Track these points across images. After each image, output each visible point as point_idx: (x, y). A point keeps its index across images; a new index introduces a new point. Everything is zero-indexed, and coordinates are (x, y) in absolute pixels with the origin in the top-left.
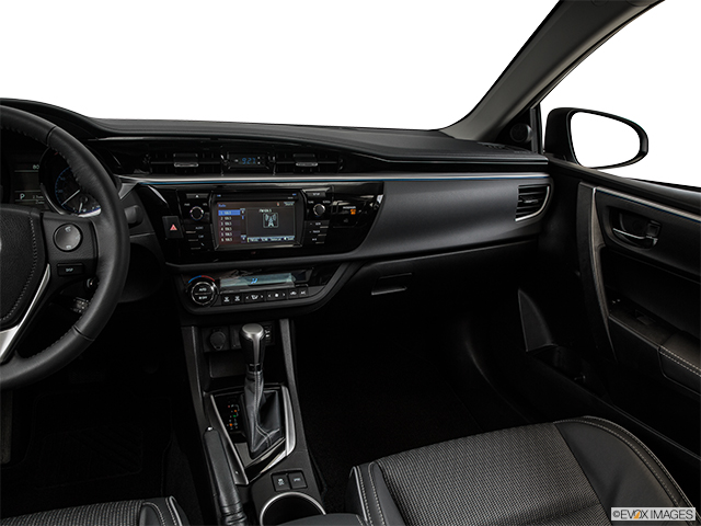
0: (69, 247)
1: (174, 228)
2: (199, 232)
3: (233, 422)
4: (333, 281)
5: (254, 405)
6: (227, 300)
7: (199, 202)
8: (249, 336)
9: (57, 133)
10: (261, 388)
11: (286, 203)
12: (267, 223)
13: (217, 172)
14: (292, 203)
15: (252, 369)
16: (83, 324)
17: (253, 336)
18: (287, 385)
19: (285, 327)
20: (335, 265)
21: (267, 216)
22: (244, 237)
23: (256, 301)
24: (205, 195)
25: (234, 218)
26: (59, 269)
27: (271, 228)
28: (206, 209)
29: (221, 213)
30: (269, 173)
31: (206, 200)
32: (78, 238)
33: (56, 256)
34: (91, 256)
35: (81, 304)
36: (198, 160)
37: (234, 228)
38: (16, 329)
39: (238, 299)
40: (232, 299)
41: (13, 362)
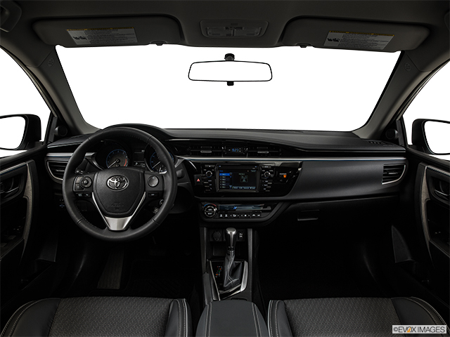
0: (153, 185)
1: (198, 180)
2: (210, 183)
3: (218, 274)
5: (229, 267)
6: (221, 216)
7: (210, 169)
8: (229, 233)
9: (152, 139)
10: (233, 259)
11: (252, 171)
12: (242, 180)
13: (220, 155)
14: (255, 171)
15: (229, 249)
16: (156, 218)
17: (231, 233)
18: (247, 261)
19: (250, 233)
21: (242, 177)
22: (231, 186)
23: (235, 218)
24: (213, 166)
25: (226, 177)
26: (149, 194)
27: (244, 183)
28: (213, 172)
29: (221, 174)
30: (245, 156)
31: (214, 168)
32: (157, 181)
33: (148, 189)
34: (161, 190)
35: (156, 210)
36: (211, 150)
37: (226, 182)
38: (130, 217)
39: (226, 216)
40: (224, 215)
41: (129, 230)
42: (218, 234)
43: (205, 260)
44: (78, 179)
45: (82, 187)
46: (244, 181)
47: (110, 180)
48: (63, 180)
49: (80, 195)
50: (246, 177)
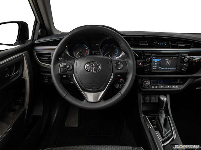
0: (119, 69)
1: (140, 64)
2: (148, 65)
3: (155, 126)
6: (153, 87)
7: (148, 56)
8: (162, 99)
9: (117, 34)
11: (174, 58)
14: (176, 58)
15: (161, 109)
17: (164, 99)
19: (168, 97)
20: (187, 78)
21: (168, 62)
22: (160, 68)
23: (162, 88)
24: (150, 54)
25: (157, 61)
26: (116, 75)
27: (169, 65)
28: (151, 58)
29: (154, 60)
30: (169, 48)
31: (151, 56)
32: (122, 66)
33: (115, 71)
36: (147, 43)
37: (157, 65)
38: (103, 92)
39: (156, 87)
41: (102, 101)
42: (148, 98)
43: (142, 116)
44: (62, 65)
45: (65, 71)
46: (169, 64)
47: (87, 65)
48: (52, 66)
49: (64, 76)
50: (170, 61)
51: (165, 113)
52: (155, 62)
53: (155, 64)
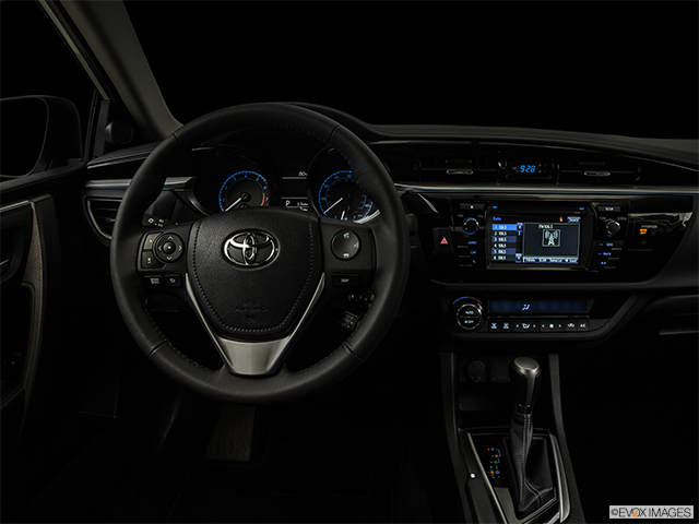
0: (346, 255)
1: (444, 241)
2: (473, 247)
3: (495, 470)
4: (619, 315)
5: (522, 453)
6: (494, 326)
7: (473, 213)
8: (523, 371)
9: (340, 131)
10: (530, 434)
11: (571, 219)
12: (548, 240)
14: (577, 219)
15: (520, 410)
17: (528, 371)
18: (555, 434)
21: (547, 234)
22: (518, 256)
23: (527, 331)
24: (481, 206)
25: (509, 233)
26: (334, 279)
27: (551, 247)
28: (482, 222)
29: (495, 227)
30: (552, 183)
31: (482, 212)
32: (357, 245)
33: (332, 264)
34: (369, 267)
35: (349, 320)
36: (473, 167)
37: (509, 245)
38: (286, 341)
39: (506, 326)
40: (500, 326)
41: (283, 375)
42: (479, 365)
43: (454, 431)
44: (150, 240)
45: (158, 262)
46: (551, 242)
47: (231, 241)
48: (114, 238)
49: (154, 281)
50: (556, 233)
51: (535, 423)
52: (499, 236)
53: (501, 243)
